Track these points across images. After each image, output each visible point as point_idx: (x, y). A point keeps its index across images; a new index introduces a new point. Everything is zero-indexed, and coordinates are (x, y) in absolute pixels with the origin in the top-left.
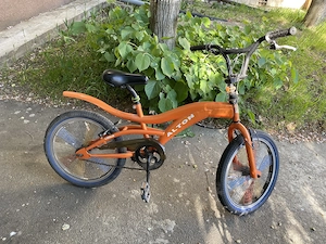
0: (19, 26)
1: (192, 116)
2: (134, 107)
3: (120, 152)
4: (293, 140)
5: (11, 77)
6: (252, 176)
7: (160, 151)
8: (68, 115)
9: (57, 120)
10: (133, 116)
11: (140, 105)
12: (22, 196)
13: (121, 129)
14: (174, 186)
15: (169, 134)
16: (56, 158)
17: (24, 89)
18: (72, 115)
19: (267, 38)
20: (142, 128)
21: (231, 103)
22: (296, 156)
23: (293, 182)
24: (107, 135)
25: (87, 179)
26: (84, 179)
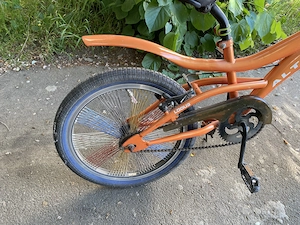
15: (277, 83)
25: (135, 174)
26: (130, 175)
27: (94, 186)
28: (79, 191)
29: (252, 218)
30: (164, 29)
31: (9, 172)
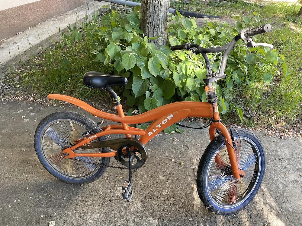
0: (28, 32)
1: (172, 116)
2: (115, 108)
3: (103, 152)
4: (284, 135)
5: (16, 79)
6: (235, 177)
7: (141, 150)
8: (54, 116)
9: (44, 121)
10: (114, 116)
11: (120, 106)
12: (15, 192)
13: (104, 129)
14: (159, 183)
15: (150, 134)
16: (46, 156)
17: (27, 90)
18: (58, 116)
19: (243, 36)
20: (123, 128)
21: (210, 102)
22: (287, 152)
23: (282, 180)
24: (91, 135)
25: (75, 176)
26: (73, 176)
27: (54, 178)
28: (45, 178)
29: (131, 223)
30: (145, 95)
31: (18, 159)
